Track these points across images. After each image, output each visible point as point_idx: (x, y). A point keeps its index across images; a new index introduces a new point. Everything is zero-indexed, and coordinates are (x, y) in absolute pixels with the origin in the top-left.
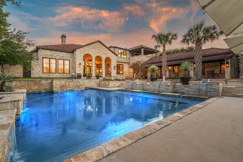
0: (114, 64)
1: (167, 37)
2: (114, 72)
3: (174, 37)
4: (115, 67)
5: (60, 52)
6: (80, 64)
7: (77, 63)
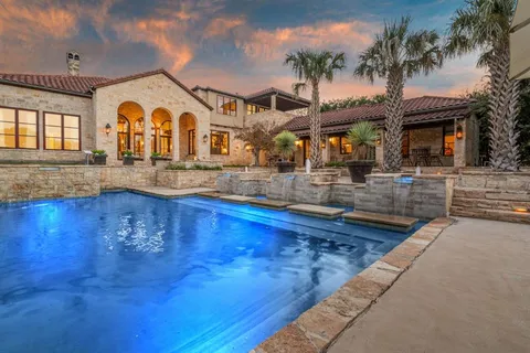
0: (203, 128)
1: (320, 61)
2: (203, 150)
3: (338, 62)
4: (205, 136)
5: (49, 94)
6: (108, 127)
7: (100, 124)
